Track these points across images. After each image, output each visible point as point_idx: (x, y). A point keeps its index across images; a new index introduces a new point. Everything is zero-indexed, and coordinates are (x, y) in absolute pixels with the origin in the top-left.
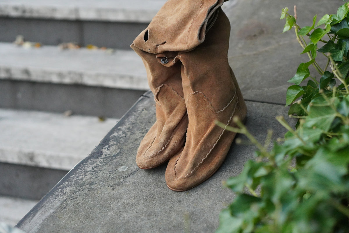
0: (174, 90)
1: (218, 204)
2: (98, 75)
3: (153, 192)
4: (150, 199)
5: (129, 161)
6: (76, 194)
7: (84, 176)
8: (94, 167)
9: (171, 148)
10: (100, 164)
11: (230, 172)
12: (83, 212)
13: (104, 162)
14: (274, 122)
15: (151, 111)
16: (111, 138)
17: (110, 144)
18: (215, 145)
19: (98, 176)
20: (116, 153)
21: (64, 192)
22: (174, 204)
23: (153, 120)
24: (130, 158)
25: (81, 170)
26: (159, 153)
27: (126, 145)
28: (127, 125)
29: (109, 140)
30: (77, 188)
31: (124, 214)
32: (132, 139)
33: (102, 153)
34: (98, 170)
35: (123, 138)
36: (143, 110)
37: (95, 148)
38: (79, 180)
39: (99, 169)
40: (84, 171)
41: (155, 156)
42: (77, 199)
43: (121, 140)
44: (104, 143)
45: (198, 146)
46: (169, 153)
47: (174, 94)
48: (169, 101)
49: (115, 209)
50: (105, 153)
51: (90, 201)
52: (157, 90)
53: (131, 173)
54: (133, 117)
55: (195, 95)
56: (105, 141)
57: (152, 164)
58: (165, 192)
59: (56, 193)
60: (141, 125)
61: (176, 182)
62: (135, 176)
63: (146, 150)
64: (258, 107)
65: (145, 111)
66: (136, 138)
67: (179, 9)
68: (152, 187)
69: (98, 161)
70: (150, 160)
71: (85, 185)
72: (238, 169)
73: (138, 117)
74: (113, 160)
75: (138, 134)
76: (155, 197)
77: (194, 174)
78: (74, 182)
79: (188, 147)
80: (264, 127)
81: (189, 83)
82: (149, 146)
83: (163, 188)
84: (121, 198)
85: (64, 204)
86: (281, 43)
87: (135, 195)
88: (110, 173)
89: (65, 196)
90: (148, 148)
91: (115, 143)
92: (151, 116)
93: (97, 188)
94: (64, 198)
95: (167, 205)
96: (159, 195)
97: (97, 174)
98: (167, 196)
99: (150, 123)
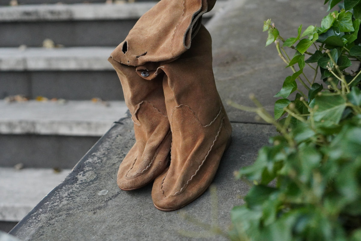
0: (155, 107)
1: (213, 221)
2: (52, 123)
3: (139, 213)
4: (137, 221)
5: (108, 185)
6: (53, 220)
7: (60, 202)
8: (70, 193)
9: (155, 167)
10: (76, 190)
11: (222, 190)
12: (62, 238)
13: (80, 187)
14: (261, 141)
15: (126, 137)
16: (85, 164)
17: (85, 170)
18: (203, 161)
19: (75, 202)
20: (93, 178)
21: (39, 219)
22: (164, 223)
23: (130, 145)
24: (109, 182)
25: (56, 196)
26: (144, 172)
27: (103, 170)
28: (102, 151)
29: (84, 166)
30: (54, 214)
31: (110, 237)
32: (109, 164)
33: (77, 179)
34: (75, 196)
35: (99, 164)
36: (117, 136)
37: (69, 175)
38: (55, 207)
39: (76, 194)
40: (59, 198)
41: (140, 175)
42: (55, 226)
43: (97, 166)
44: (79, 169)
45: (186, 162)
46: (154, 172)
47: (155, 111)
48: (150, 119)
49: (99, 233)
50: (81, 179)
51: (69, 227)
52: (137, 107)
53: (113, 197)
54: (108, 143)
55: (180, 109)
56: (79, 167)
57: (136, 184)
58: (152, 212)
59: (30, 221)
60: (117, 151)
61: (165, 201)
62: (117, 199)
63: (127, 171)
64: (242, 128)
65: (119, 137)
66: (113, 163)
67: (159, 19)
68: (138, 209)
69: (74, 187)
70: (134, 179)
71: (62, 211)
72: (230, 186)
73: (113, 143)
74: (90, 185)
75: (115, 159)
76: (142, 218)
77: (184, 192)
78: (49, 209)
79: (174, 165)
80: (251, 146)
81: (174, 95)
82: (130, 168)
83: (151, 209)
84: (104, 222)
85: (40, 231)
86: (256, 68)
87: (120, 217)
88: (89, 198)
89: (41, 223)
90: (129, 169)
91: (91, 168)
92: (127, 141)
93: (76, 213)
94: (40, 225)
95: (157, 226)
96: (147, 216)
97: (74, 199)
98: (156, 216)
99: (127, 147)
